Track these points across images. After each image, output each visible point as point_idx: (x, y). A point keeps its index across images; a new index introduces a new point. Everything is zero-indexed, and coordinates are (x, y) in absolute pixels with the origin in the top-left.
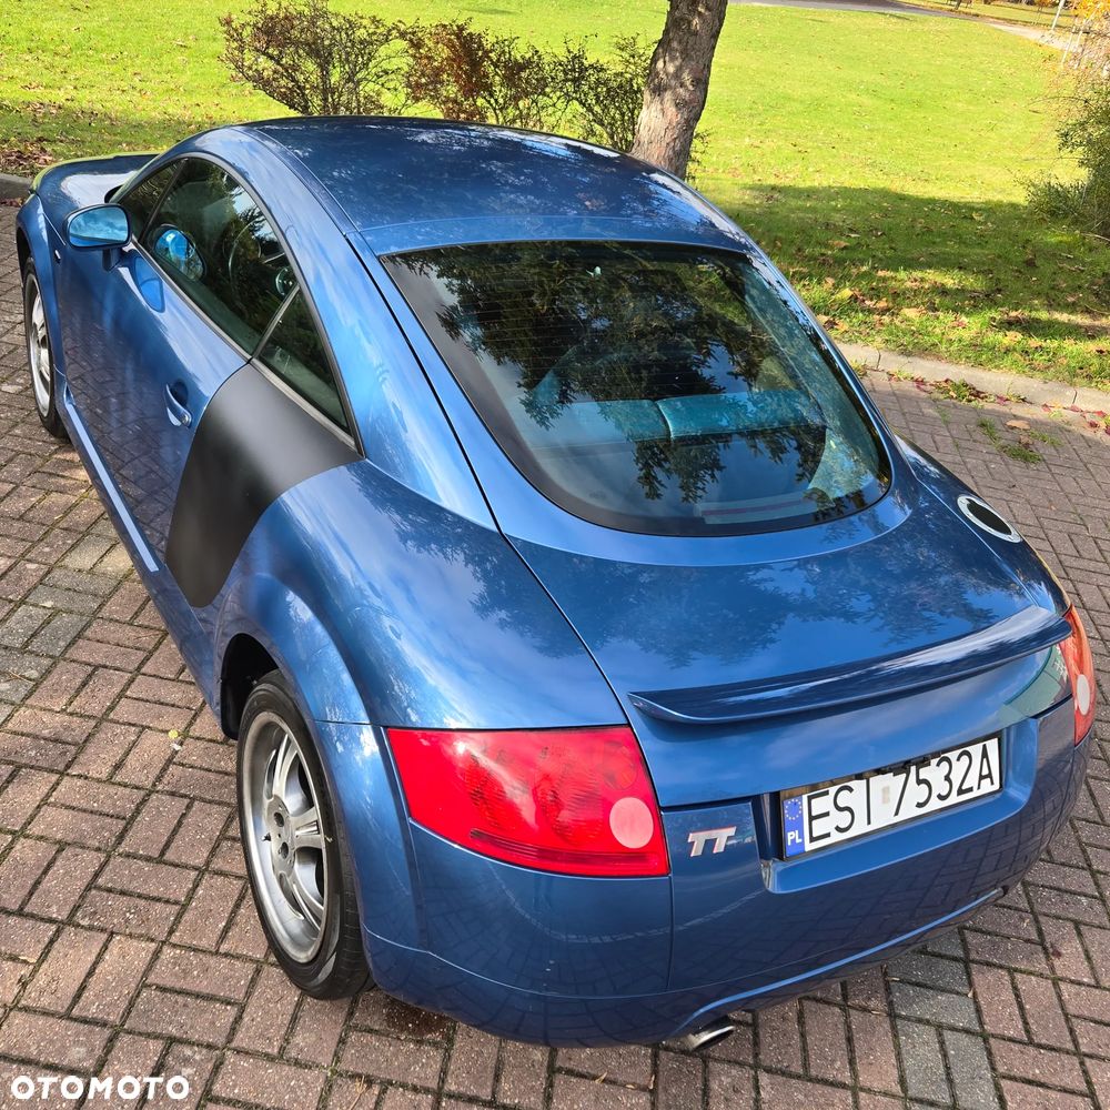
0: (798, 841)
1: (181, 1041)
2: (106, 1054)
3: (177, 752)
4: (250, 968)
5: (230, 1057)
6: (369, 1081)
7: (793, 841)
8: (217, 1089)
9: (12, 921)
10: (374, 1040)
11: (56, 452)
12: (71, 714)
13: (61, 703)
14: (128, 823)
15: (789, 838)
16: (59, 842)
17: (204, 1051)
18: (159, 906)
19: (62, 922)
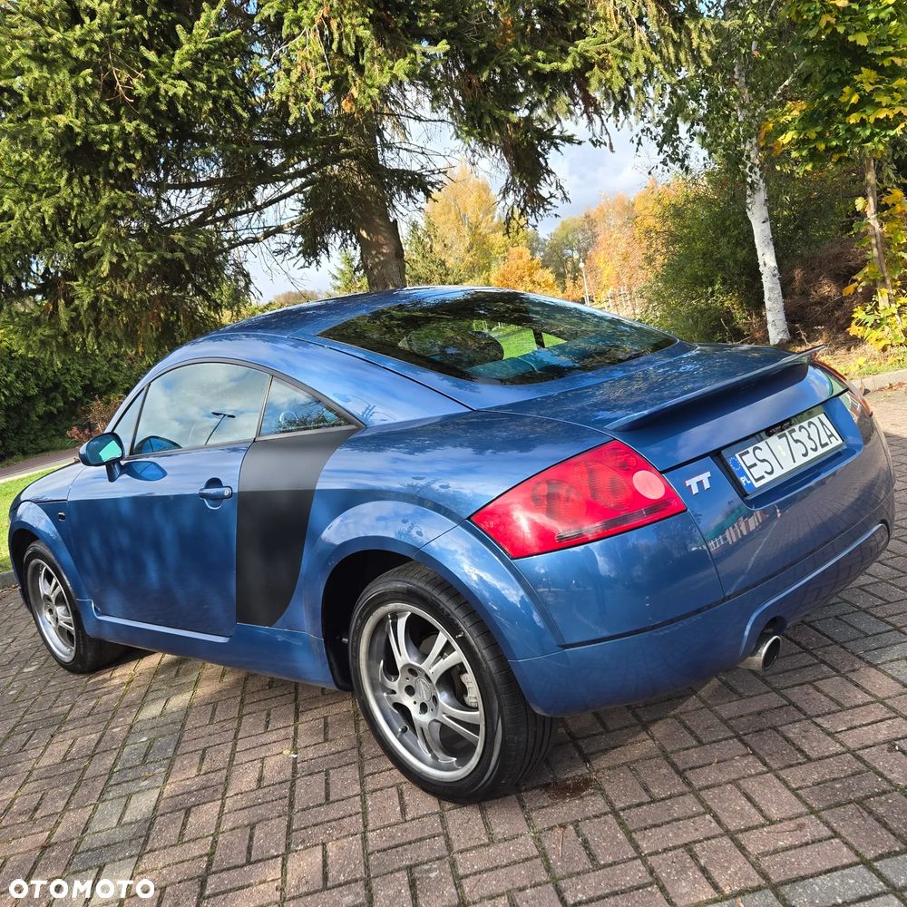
0: (749, 482)
1: (416, 865)
2: (370, 891)
3: (296, 758)
4: (437, 818)
5: (459, 857)
6: (563, 826)
7: (746, 482)
8: (461, 871)
9: (246, 868)
10: (549, 810)
11: (88, 680)
12: (204, 774)
13: (194, 771)
14: (290, 799)
15: (743, 481)
16: (248, 825)
17: (437, 862)
18: (346, 820)
19: (283, 854)
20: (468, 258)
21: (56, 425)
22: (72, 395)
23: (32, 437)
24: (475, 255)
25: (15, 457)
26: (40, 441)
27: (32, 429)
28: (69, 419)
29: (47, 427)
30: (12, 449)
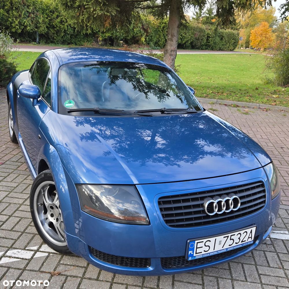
20: (247, 21)
21: (88, 38)
22: (95, 30)
23: (80, 40)
24: (251, 20)
25: (73, 45)
26: (81, 42)
27: (80, 37)
28: (92, 37)
29: (85, 38)
30: (72, 42)
